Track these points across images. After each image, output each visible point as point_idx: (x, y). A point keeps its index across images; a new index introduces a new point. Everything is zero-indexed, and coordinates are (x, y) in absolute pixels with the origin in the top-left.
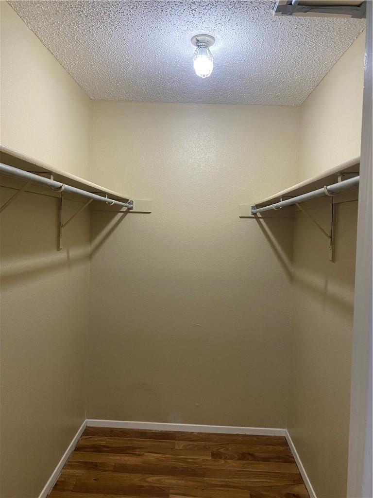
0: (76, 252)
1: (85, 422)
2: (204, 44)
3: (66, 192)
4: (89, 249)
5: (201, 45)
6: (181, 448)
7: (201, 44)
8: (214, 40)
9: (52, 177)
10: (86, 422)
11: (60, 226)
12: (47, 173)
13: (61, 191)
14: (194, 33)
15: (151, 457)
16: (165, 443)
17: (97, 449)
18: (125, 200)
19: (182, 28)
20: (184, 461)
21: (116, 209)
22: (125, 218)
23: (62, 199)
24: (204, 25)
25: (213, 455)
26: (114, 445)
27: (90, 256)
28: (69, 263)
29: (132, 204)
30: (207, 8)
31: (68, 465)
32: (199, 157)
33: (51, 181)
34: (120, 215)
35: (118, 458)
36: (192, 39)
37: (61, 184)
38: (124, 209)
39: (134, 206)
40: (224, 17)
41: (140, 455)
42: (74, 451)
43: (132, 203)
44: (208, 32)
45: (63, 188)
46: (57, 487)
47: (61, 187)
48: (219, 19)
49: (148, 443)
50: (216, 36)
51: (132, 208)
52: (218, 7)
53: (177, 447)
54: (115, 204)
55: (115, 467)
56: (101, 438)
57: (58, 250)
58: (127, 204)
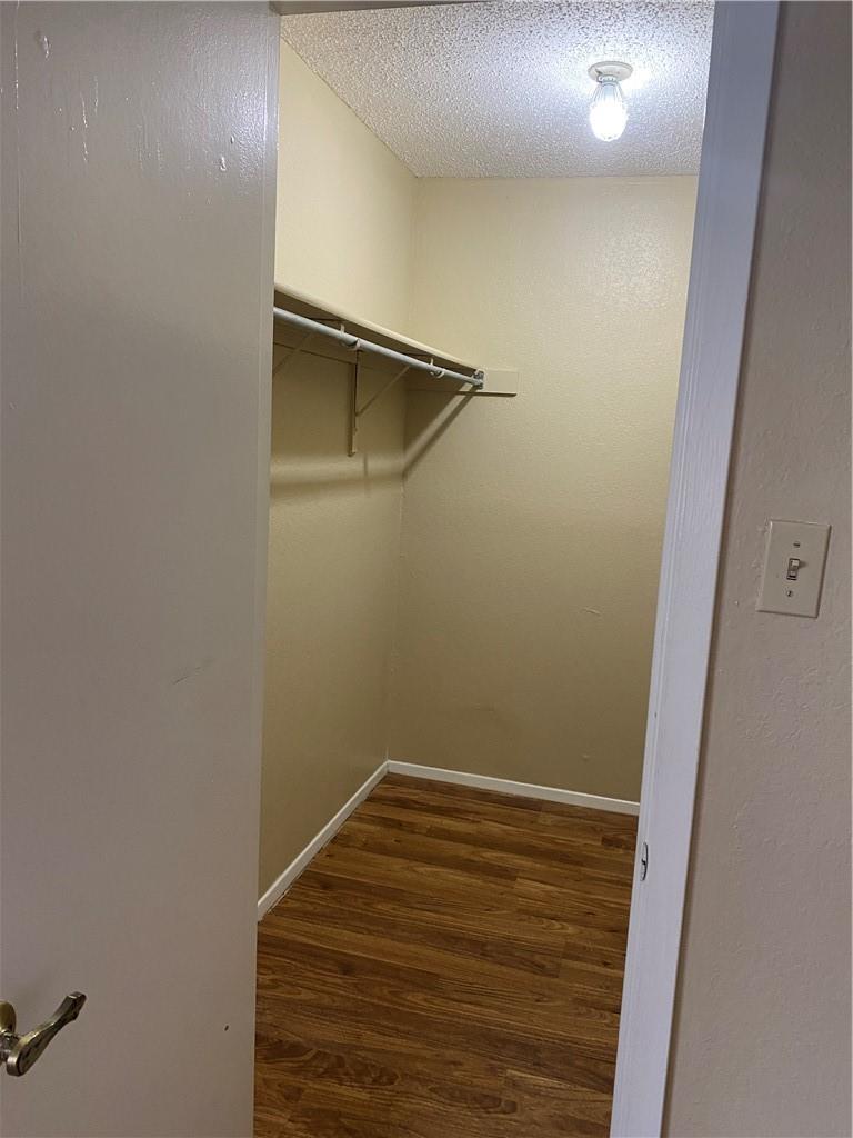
0: (380, 464)
1: (385, 764)
2: (611, 78)
3: (362, 350)
4: (401, 461)
5: (605, 81)
6: (549, 823)
7: (606, 78)
8: (631, 70)
9: (343, 327)
10: (388, 765)
11: (353, 412)
12: (335, 321)
13: (355, 349)
14: (593, 60)
15: (495, 828)
16: (519, 813)
17: (403, 804)
18: (469, 371)
19: (570, 54)
20: (552, 841)
21: (451, 387)
22: (467, 406)
23: (359, 366)
24: (608, 46)
25: (605, 841)
26: (431, 803)
27: (404, 474)
28: (366, 481)
29: (482, 378)
30: (609, 23)
31: (355, 816)
32: (615, 285)
33: (341, 334)
34: (459, 399)
35: (439, 820)
36: (590, 70)
37: (356, 338)
38: (467, 388)
39: (485, 381)
40: (641, 34)
41: (473, 822)
42: (366, 801)
43: (480, 375)
44: (617, 58)
45: (358, 345)
46: (337, 840)
47: (355, 343)
48: (634, 36)
49: (490, 808)
50: (636, 63)
51: (480, 386)
52: (628, 19)
53: (540, 821)
54: (446, 376)
55: (429, 830)
56: (410, 791)
57: (350, 456)
58: (472, 378)
